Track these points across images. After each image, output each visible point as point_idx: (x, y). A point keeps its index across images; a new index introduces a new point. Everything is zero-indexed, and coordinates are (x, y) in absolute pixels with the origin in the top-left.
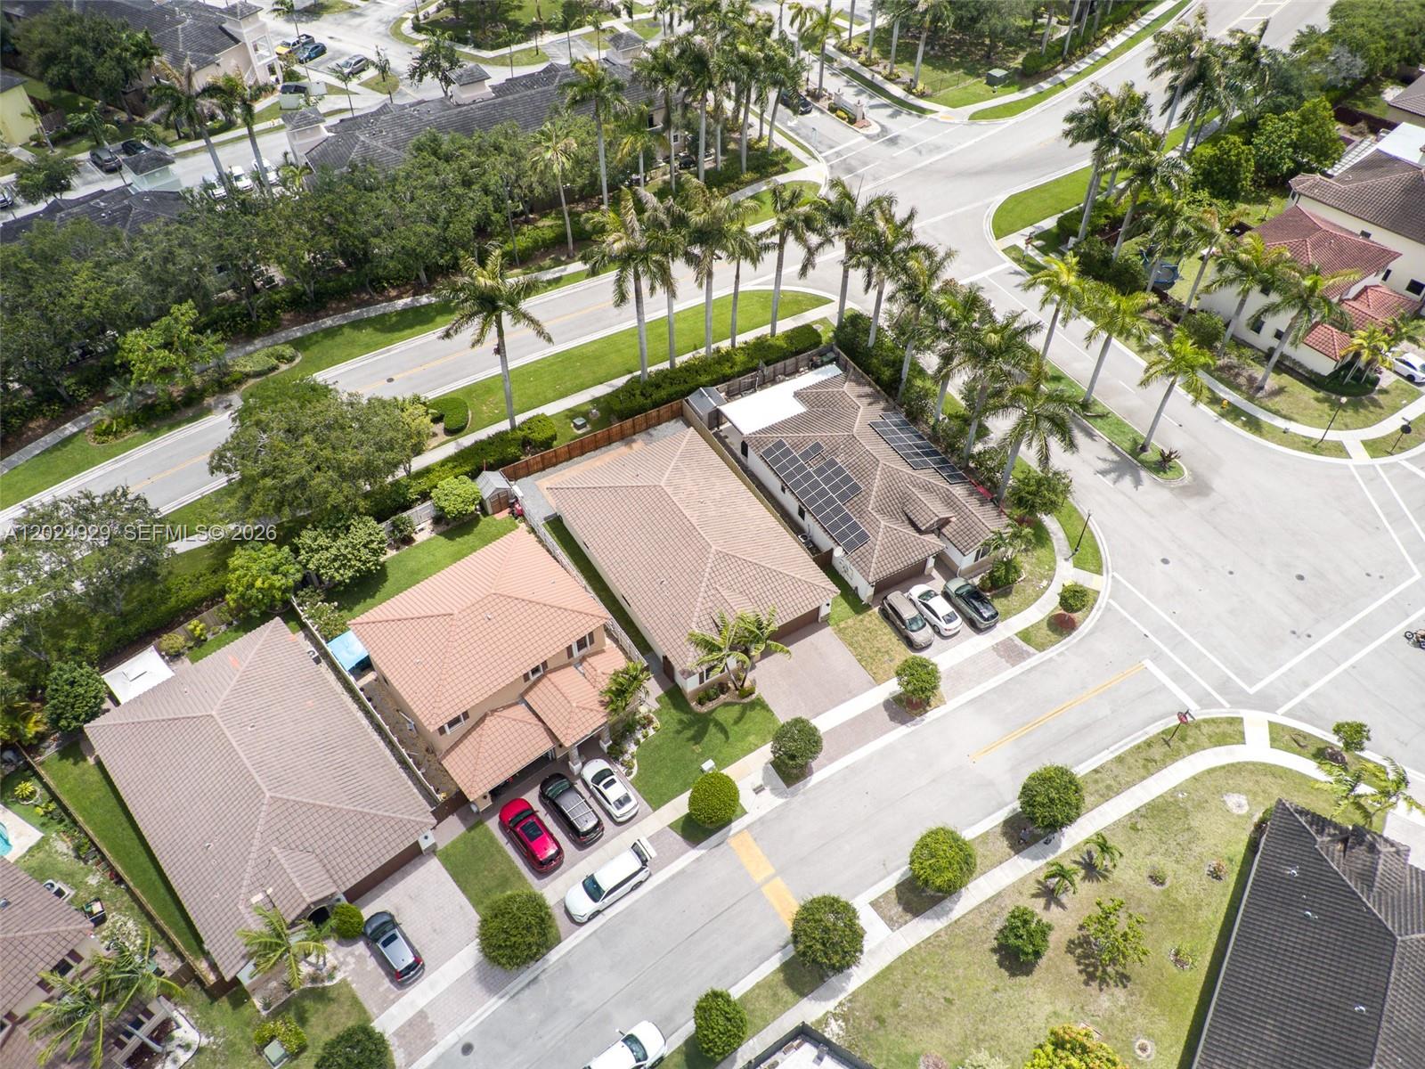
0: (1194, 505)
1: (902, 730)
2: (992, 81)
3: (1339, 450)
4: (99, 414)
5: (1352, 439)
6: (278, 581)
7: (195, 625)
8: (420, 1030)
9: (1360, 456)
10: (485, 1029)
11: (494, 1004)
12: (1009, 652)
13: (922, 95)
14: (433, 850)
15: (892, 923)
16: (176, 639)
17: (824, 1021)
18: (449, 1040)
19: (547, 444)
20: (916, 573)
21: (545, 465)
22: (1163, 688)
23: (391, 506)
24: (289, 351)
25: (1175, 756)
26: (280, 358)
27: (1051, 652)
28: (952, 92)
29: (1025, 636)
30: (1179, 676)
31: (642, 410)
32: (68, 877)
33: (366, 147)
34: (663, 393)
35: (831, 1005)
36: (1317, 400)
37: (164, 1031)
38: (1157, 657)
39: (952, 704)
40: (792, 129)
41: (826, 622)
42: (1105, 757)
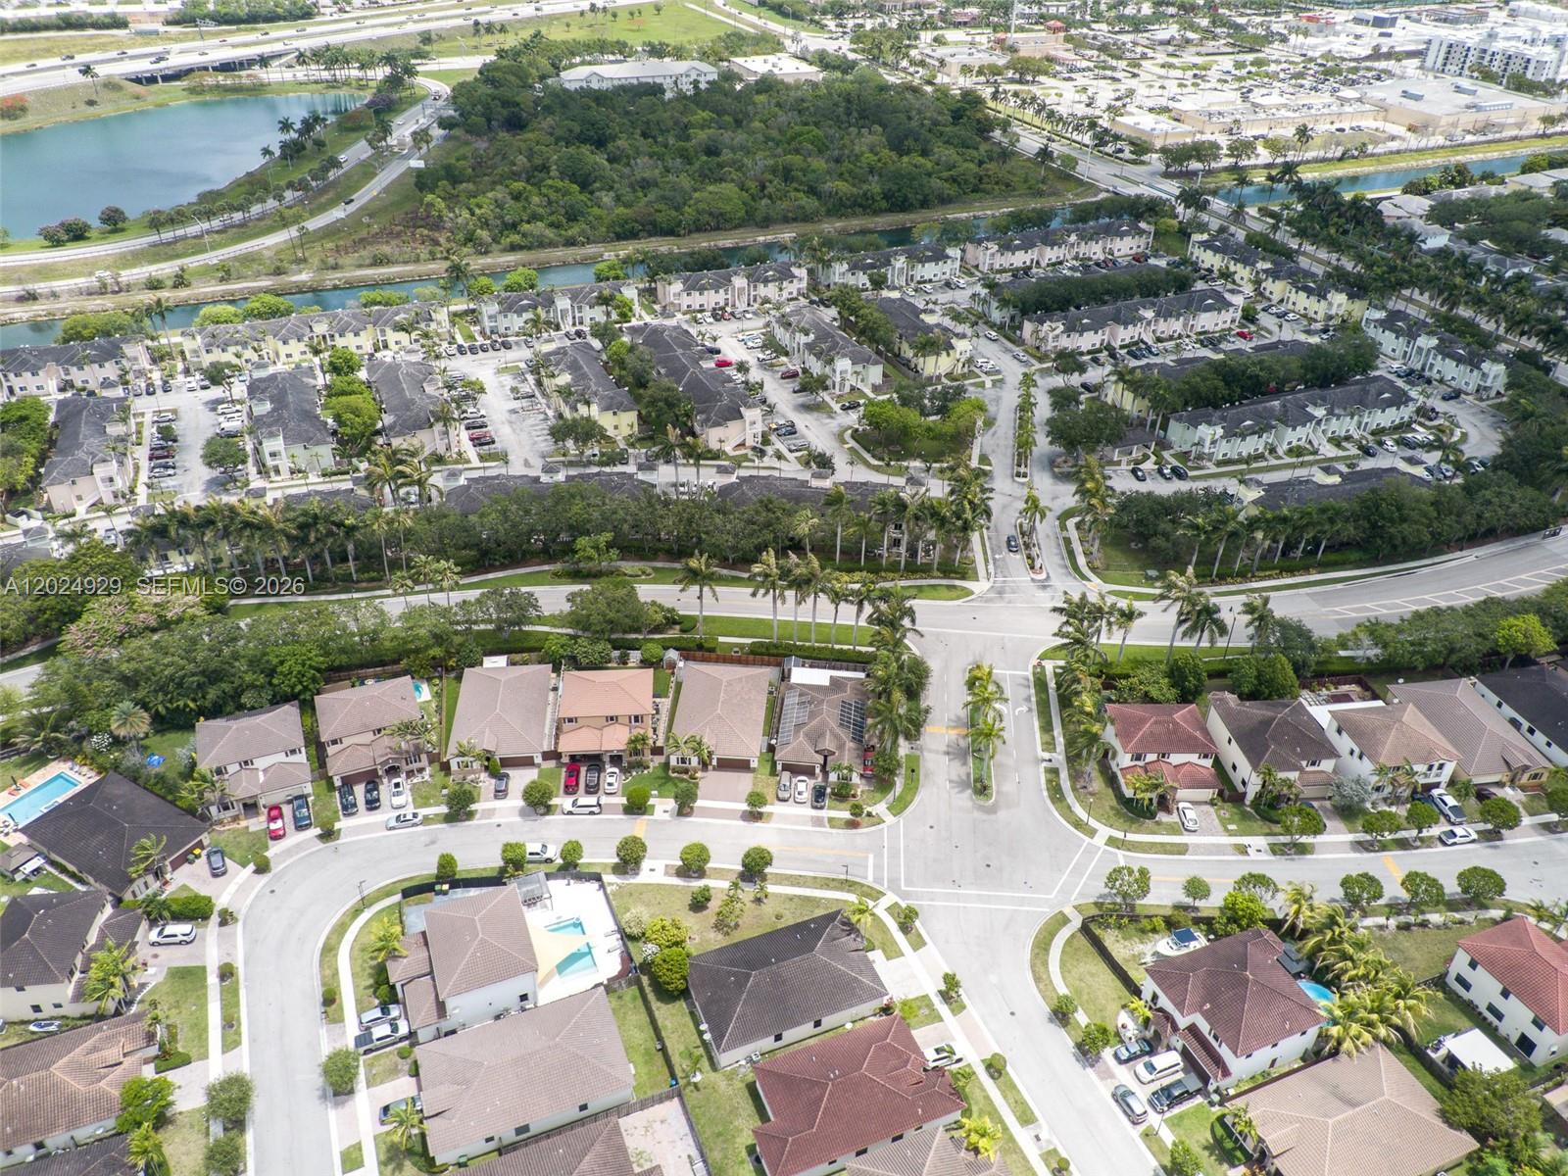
0: (977, 814)
1: (742, 823)
2: (1148, 578)
3: (1092, 833)
4: (558, 567)
5: (1104, 832)
6: (561, 651)
7: (526, 655)
8: (490, 813)
9: (1099, 840)
10: (508, 825)
11: (518, 819)
12: (818, 822)
13: (1093, 569)
14: (539, 766)
15: (666, 873)
16: (517, 657)
17: (610, 884)
18: (496, 820)
19: (712, 650)
20: (809, 772)
21: (704, 660)
22: (866, 867)
23: (626, 646)
24: (649, 571)
25: (841, 889)
26: (644, 573)
27: (834, 831)
28: (1117, 574)
29: (831, 820)
30: (878, 867)
31: (762, 654)
32: (429, 715)
33: (743, 493)
34: (775, 651)
35: (619, 881)
36: (1112, 808)
37: (421, 770)
38: (879, 856)
39: (772, 825)
40: (994, 559)
41: (753, 770)
42: (812, 874)
